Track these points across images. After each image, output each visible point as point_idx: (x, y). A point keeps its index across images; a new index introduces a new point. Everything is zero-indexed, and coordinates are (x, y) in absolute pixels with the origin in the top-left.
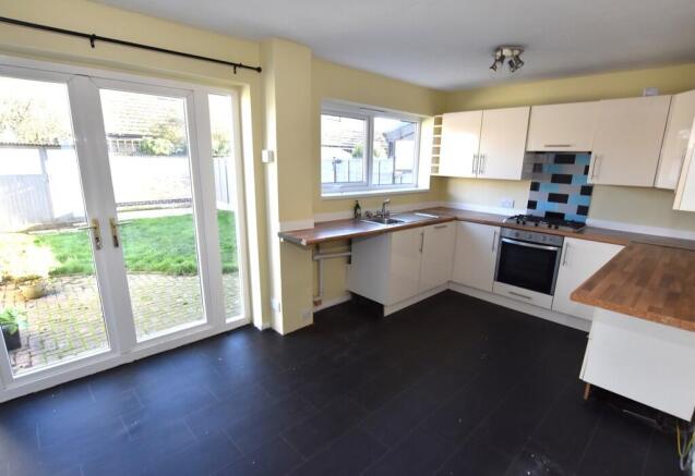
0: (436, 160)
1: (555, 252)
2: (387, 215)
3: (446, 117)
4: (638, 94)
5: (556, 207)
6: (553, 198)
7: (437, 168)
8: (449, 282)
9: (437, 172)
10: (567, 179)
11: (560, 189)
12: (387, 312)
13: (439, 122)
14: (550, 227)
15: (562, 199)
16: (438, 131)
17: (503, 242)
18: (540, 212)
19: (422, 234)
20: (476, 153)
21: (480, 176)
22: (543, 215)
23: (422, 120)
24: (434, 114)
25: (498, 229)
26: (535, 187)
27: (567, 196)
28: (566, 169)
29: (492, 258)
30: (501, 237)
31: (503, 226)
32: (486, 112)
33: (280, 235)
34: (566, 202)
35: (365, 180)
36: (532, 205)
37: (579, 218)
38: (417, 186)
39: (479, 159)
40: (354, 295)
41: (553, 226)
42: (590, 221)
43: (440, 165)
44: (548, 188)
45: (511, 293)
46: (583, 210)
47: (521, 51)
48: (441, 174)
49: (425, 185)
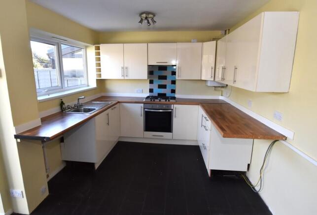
0: (99, 70)
1: (171, 112)
2: (81, 106)
3: (102, 46)
4: (190, 42)
5: (162, 91)
6: (160, 87)
7: (100, 74)
8: (120, 137)
9: (101, 77)
10: (165, 78)
11: (163, 82)
12: (97, 167)
13: (98, 48)
14: (166, 101)
15: (164, 87)
16: (98, 54)
17: (146, 111)
18: (155, 94)
19: (108, 114)
20: (123, 66)
21: (126, 78)
22: (157, 95)
23: (86, 47)
24: (94, 44)
25: (142, 105)
26: (151, 82)
27: (166, 85)
28: (163, 73)
29: (141, 120)
30: (144, 109)
31: (144, 103)
32: (125, 45)
33: (16, 137)
34: (166, 88)
35: (60, 85)
36: (151, 91)
37: (172, 95)
38: (88, 86)
39: (125, 69)
40: (67, 162)
41: (167, 100)
42: (177, 96)
43: (102, 73)
44: (157, 82)
45: (154, 136)
46: (173, 91)
47: (154, 16)
48: (103, 77)
49: (93, 85)
